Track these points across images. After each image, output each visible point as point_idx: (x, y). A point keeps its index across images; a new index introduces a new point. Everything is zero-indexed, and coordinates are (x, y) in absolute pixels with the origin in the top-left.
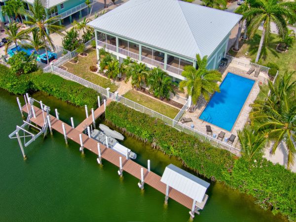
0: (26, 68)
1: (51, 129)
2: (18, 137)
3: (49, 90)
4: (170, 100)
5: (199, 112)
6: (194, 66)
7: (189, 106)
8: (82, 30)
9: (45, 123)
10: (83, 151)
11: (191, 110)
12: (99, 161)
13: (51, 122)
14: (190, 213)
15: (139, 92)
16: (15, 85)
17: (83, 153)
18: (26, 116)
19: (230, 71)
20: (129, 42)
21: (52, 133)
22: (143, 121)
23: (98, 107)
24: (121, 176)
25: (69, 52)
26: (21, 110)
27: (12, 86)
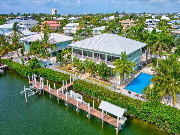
0: (36, 65)
1: (43, 91)
2: (25, 93)
3: (46, 75)
4: (109, 81)
5: (124, 86)
6: (121, 59)
7: (119, 84)
8: (67, 54)
9: (41, 87)
10: (58, 100)
11: (120, 86)
12: (66, 105)
13: (44, 87)
14: (116, 128)
15: (92, 78)
16: (29, 73)
17: (58, 102)
18: (31, 85)
19: (143, 72)
20: (88, 52)
21: (43, 93)
22: (92, 87)
23: (70, 83)
24: (78, 112)
25: (59, 62)
26: (30, 82)
27: (28, 73)
